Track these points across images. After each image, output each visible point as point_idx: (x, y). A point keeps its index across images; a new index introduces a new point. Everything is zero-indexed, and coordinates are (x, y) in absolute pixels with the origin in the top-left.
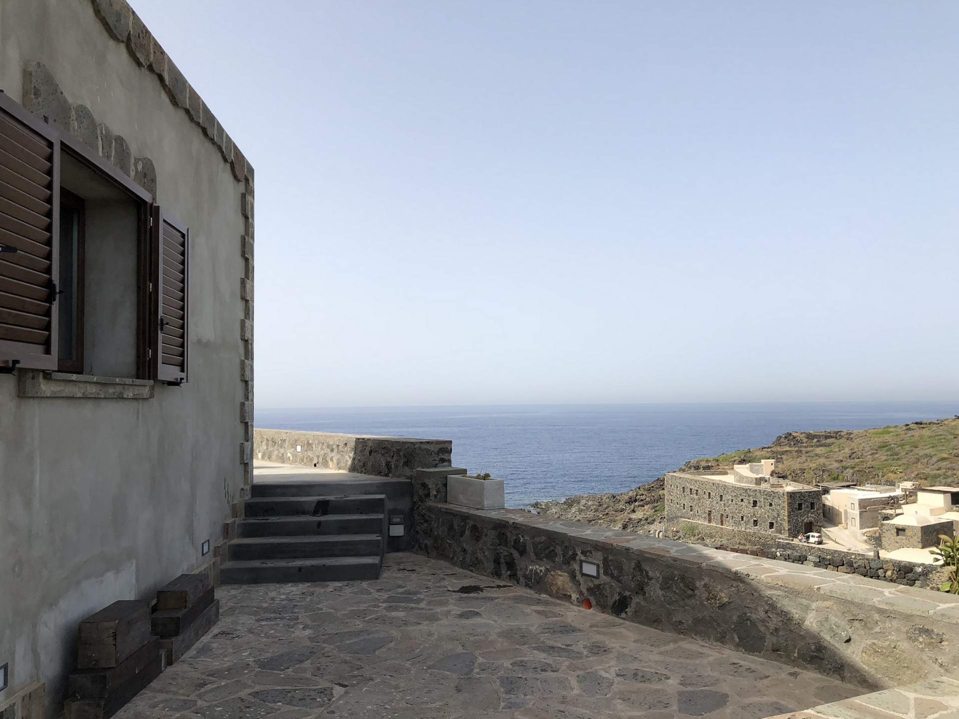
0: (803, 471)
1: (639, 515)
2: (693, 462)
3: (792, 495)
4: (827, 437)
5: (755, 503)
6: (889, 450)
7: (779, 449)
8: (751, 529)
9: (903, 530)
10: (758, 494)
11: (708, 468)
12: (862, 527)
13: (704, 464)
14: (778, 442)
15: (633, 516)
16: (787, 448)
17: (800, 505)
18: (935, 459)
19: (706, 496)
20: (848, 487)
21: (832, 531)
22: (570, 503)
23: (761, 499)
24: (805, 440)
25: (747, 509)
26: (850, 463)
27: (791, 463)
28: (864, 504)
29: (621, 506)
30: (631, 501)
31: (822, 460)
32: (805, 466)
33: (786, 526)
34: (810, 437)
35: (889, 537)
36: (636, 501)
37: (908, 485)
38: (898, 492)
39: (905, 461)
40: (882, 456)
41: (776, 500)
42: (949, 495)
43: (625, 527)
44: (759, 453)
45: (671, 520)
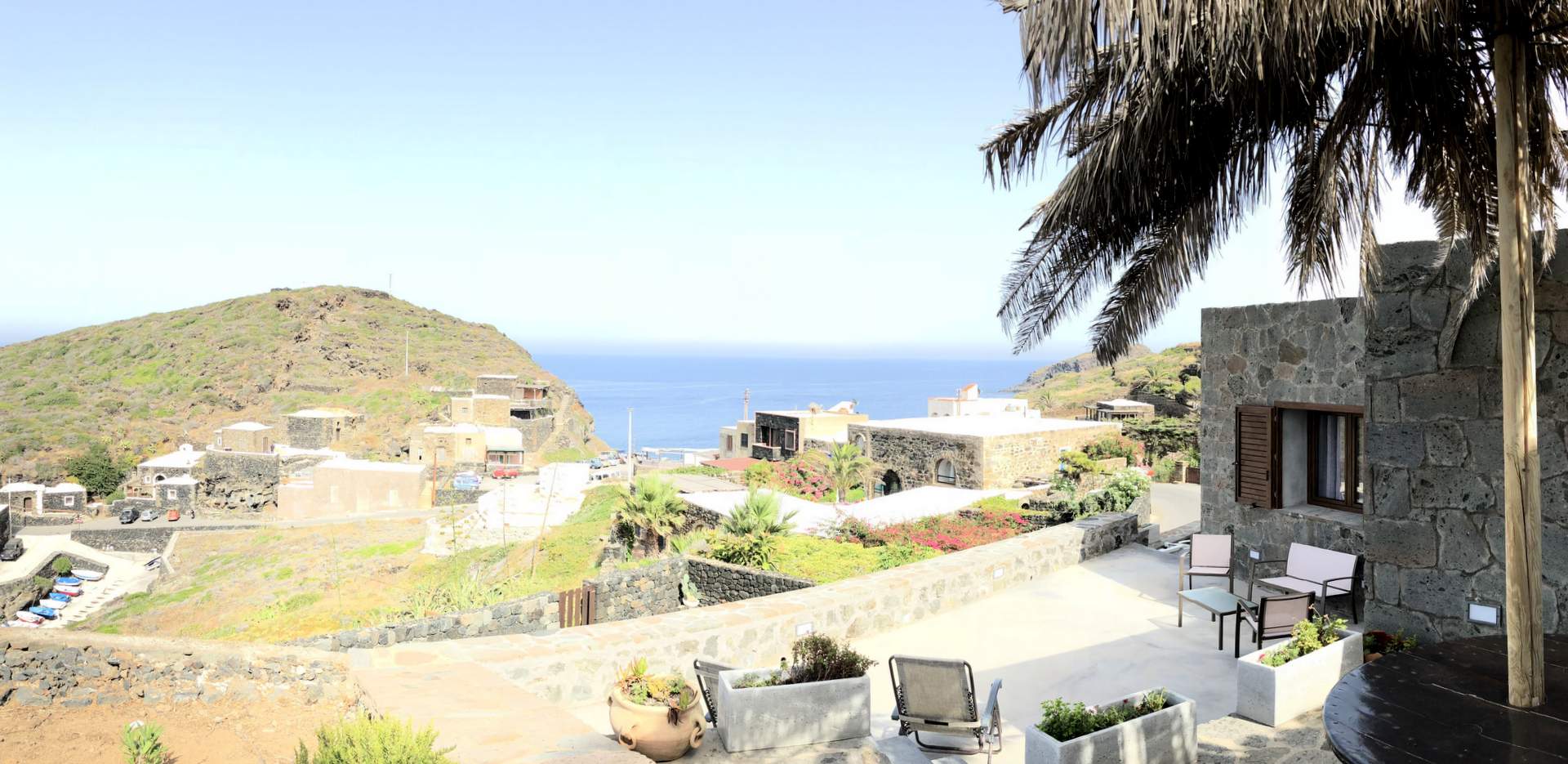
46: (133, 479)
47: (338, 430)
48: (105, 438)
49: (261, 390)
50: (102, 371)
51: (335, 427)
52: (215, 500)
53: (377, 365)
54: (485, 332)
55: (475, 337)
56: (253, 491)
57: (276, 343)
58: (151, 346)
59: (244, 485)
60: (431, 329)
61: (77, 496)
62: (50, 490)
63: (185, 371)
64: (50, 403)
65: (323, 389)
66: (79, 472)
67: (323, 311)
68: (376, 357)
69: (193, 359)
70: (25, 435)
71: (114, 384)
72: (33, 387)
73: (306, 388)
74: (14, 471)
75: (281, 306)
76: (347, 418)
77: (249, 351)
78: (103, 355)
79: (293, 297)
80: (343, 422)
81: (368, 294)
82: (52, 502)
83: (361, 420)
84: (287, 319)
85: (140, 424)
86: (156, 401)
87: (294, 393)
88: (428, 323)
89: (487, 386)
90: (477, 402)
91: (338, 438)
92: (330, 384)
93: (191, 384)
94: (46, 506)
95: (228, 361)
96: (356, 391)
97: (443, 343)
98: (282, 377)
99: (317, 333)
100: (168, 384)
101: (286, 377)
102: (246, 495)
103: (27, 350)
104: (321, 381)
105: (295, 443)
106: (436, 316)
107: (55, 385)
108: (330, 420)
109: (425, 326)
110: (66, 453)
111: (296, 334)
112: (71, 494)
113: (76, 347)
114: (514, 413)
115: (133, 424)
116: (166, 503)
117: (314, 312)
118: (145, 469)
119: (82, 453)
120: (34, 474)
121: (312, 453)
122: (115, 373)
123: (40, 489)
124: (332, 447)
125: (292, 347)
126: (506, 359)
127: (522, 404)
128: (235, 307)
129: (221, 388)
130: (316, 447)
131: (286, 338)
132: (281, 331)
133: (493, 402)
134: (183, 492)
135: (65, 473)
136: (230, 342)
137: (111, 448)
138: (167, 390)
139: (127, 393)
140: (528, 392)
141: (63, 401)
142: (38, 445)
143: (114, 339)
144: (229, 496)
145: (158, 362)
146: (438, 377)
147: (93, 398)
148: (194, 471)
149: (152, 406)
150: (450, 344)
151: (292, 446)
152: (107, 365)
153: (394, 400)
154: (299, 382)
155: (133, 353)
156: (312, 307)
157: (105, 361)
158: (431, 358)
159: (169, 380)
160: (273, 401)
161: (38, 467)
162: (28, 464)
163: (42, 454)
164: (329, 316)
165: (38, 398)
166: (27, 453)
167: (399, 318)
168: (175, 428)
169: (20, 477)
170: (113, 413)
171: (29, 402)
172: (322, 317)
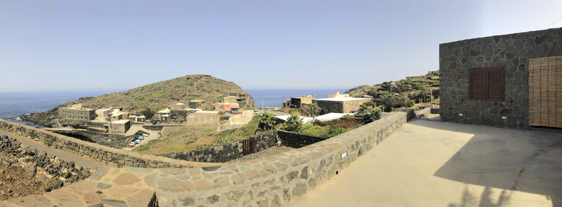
0: (89, 106)
1: (51, 117)
2: (62, 105)
3: (90, 111)
4: (90, 98)
5: (82, 113)
7: (81, 101)
8: (81, 119)
9: (115, 117)
10: (81, 111)
12: (105, 117)
13: (64, 105)
14: (80, 99)
15: (50, 117)
16: (82, 101)
17: (91, 113)
18: (114, 102)
19: (69, 112)
20: (100, 109)
21: (97, 118)
22: (32, 114)
23: (83, 113)
25: (80, 115)
26: (98, 104)
27: (85, 104)
28: (104, 112)
29: (46, 115)
30: (48, 114)
31: (91, 103)
32: (89, 105)
33: (89, 118)
34: (86, 98)
35: (112, 119)
36: (49, 114)
37: (111, 108)
38: (109, 109)
39: (109, 103)
40: (104, 102)
41: (87, 113)
42: (119, 109)
43: (48, 120)
44: (77, 102)
45: (60, 118)
46: (156, 115)
47: (200, 104)
48: (150, 107)
49: (183, 96)
50: (150, 93)
51: (199, 104)
52: (173, 120)
53: (209, 91)
54: (231, 83)
55: (229, 84)
56: (181, 118)
57: (187, 86)
58: (160, 88)
59: (180, 117)
61: (144, 118)
62: (139, 117)
63: (167, 92)
64: (139, 100)
65: (197, 96)
66: (144, 113)
67: (197, 80)
68: (208, 89)
69: (169, 90)
70: (134, 106)
71: (152, 96)
72: (136, 97)
73: (193, 96)
74: (132, 113)
75: (188, 78)
76: (202, 102)
77: (181, 88)
78: (150, 90)
79: (190, 77)
80: (201, 103)
81: (207, 76)
82: (139, 120)
83: (205, 102)
84: (189, 81)
85: (157, 104)
86: (161, 99)
87: (191, 97)
89: (231, 94)
90: (229, 98)
91: (200, 106)
92: (199, 95)
93: (168, 95)
94: (138, 120)
95: (176, 90)
96: (204, 96)
97: (222, 86)
98: (188, 94)
99: (196, 84)
100: (163, 95)
101: (189, 93)
102: (180, 119)
103: (136, 90)
104: (197, 94)
105: (190, 107)
106: (221, 80)
107: (141, 96)
108: (198, 102)
109: (219, 82)
110: (142, 110)
111: (191, 84)
112: (143, 118)
113: (145, 89)
114: (237, 100)
115: (156, 104)
116: (162, 120)
117: (195, 80)
118: (158, 113)
119: (145, 110)
120: (136, 114)
121: (194, 109)
122: (152, 93)
123: (137, 117)
124: (199, 108)
125: (190, 87)
126: (236, 89)
127: (239, 98)
128: (178, 79)
129: (175, 96)
130: (195, 108)
131: (189, 85)
132: (188, 84)
133: (233, 98)
134: (166, 118)
135: (141, 114)
136: (177, 86)
137: (151, 109)
138: (163, 96)
139: (154, 97)
140: (240, 96)
141: (142, 99)
142: (136, 108)
143: (153, 87)
144: (176, 119)
145: (161, 91)
146: (221, 93)
147: (147, 99)
148: (168, 114)
149: (160, 100)
150: (223, 86)
151: (190, 108)
152: (151, 92)
153: (212, 98)
154: (192, 94)
155: (156, 89)
156: (194, 79)
157: (150, 91)
158: (220, 89)
159: (164, 95)
160: (186, 99)
161: (136, 112)
162: (134, 112)
163: (137, 110)
164: (198, 81)
165: (137, 99)
166: (135, 109)
167: (213, 81)
168: (165, 104)
169: (133, 114)
170: (151, 101)
171: (135, 100)
172: (197, 81)
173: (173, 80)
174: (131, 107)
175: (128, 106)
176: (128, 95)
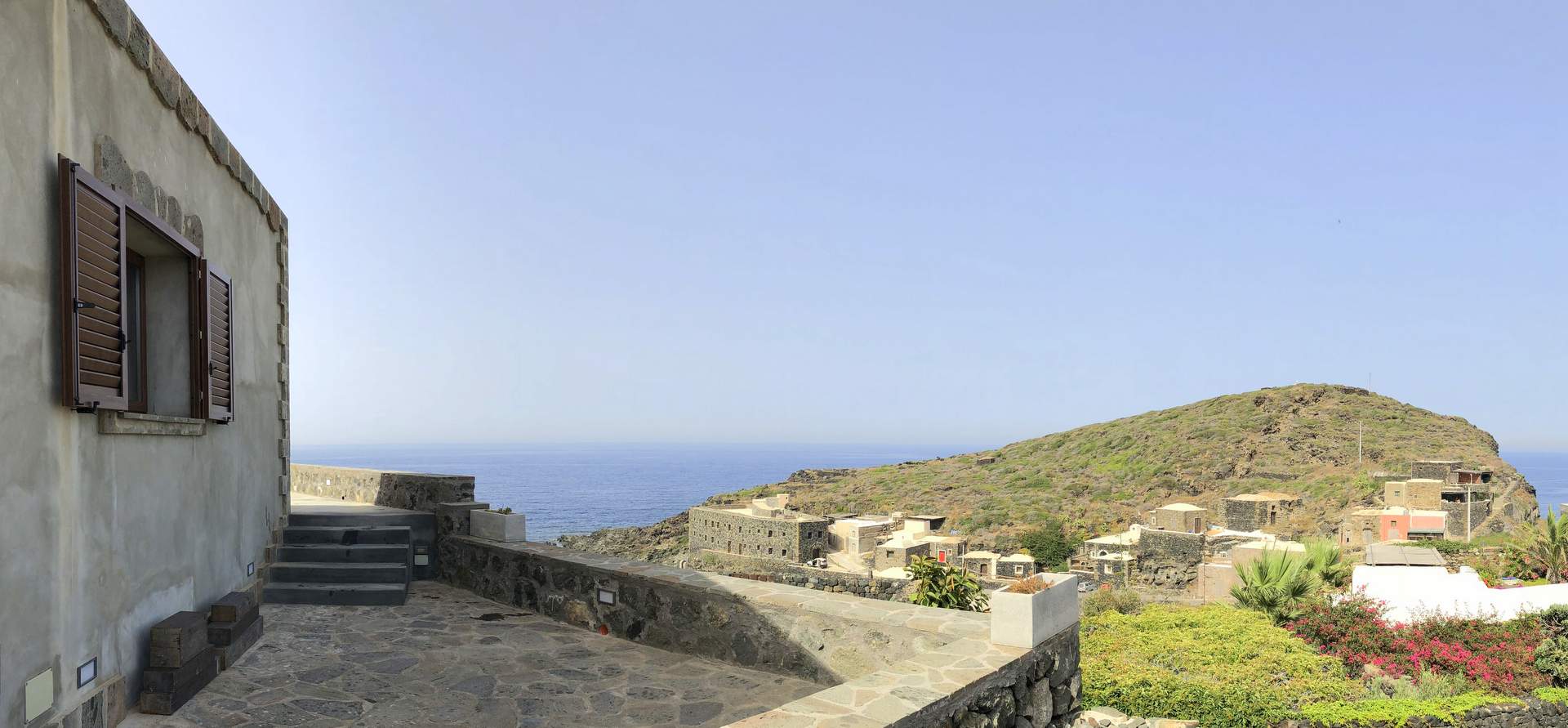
0: (813, 504)
1: (664, 546)
2: (716, 497)
3: (802, 525)
4: (835, 475)
5: (770, 533)
6: (885, 485)
7: (793, 484)
8: (766, 557)
9: (892, 552)
10: (773, 525)
11: (729, 502)
12: (860, 551)
13: (725, 499)
14: (793, 478)
16: (800, 484)
17: (810, 534)
18: (919, 493)
19: (727, 528)
20: (851, 517)
21: (834, 556)
23: (776, 529)
24: (816, 477)
25: (763, 539)
26: (853, 496)
27: (802, 497)
28: (863, 532)
29: (647, 538)
31: (830, 495)
32: (815, 499)
33: (797, 552)
34: (821, 474)
35: (881, 558)
37: (898, 514)
38: (890, 521)
39: (896, 494)
40: (879, 490)
41: (789, 530)
42: (929, 522)
44: (775, 489)
46: (1080, 556)
47: (1273, 514)
48: (1065, 516)
49: (1219, 476)
50: (1082, 459)
51: (1270, 510)
52: (1144, 577)
53: (1335, 453)
55: (1441, 427)
56: (1177, 570)
57: (1244, 434)
58: (1129, 438)
59: (1173, 563)
60: (1398, 421)
61: (1027, 566)
62: (1004, 559)
63: (1151, 459)
65: (1281, 477)
66: (1032, 544)
67: (1297, 406)
68: (1336, 445)
69: (1161, 448)
70: (995, 512)
72: (1021, 473)
73: (1264, 475)
74: (977, 541)
75: (1258, 402)
76: (1283, 502)
77: (1215, 442)
78: (1088, 446)
79: (1271, 394)
80: (1278, 505)
81: (1348, 391)
82: (1005, 570)
83: (1299, 503)
84: (1261, 413)
85: (1099, 505)
86: (1120, 485)
87: (1251, 480)
88: (1396, 415)
89: (1423, 471)
90: (1411, 485)
91: (1272, 521)
92: (1288, 471)
93: (1152, 469)
94: (999, 572)
95: (1192, 450)
96: (1313, 477)
97: (1404, 434)
98: (1242, 465)
99: (1287, 425)
100: (1133, 471)
101: (1247, 465)
102: (1172, 572)
104: (1280, 469)
105: (1232, 525)
106: (1408, 410)
107: (1039, 471)
108: (1264, 504)
109: (1394, 418)
110: (1022, 528)
111: (1265, 427)
112: (1021, 564)
113: (1070, 441)
114: (1444, 496)
115: (1092, 505)
116: (1103, 577)
117: (1287, 407)
118: (1091, 545)
119: (1038, 529)
120: (993, 544)
121: (1246, 534)
122: (1091, 462)
123: (994, 558)
124: (1265, 531)
125: (1259, 438)
126: (1462, 447)
127: (1454, 487)
129: (1180, 475)
130: (1251, 530)
131: (1255, 430)
132: (1251, 423)
133: (1424, 486)
134: (1117, 566)
135: (1019, 545)
136: (1200, 433)
137: (1067, 525)
138: (1131, 475)
139: (1096, 479)
140: (1464, 478)
141: (1038, 484)
142: (1003, 520)
143: (1104, 433)
144: (1156, 572)
145: (1130, 452)
146: (1387, 464)
147: (1063, 482)
148: (1133, 547)
149: (1114, 490)
150: (1412, 433)
151: (1229, 528)
152: (1089, 455)
153: (1340, 485)
154: (1259, 469)
155: (1114, 444)
156: (1284, 404)
157: (1088, 451)
158: (1388, 445)
159: (1135, 467)
160: (1228, 487)
161: (998, 538)
162: (988, 536)
163: (1004, 528)
164: (1303, 410)
165: (1019, 483)
166: (992, 527)
167: (1369, 412)
168: (1130, 509)
169: (981, 547)
170: (1078, 495)
171: (1011, 485)
172: (1294, 411)
173: (1196, 406)
174: (982, 515)
175: (970, 512)
176: (993, 465)
